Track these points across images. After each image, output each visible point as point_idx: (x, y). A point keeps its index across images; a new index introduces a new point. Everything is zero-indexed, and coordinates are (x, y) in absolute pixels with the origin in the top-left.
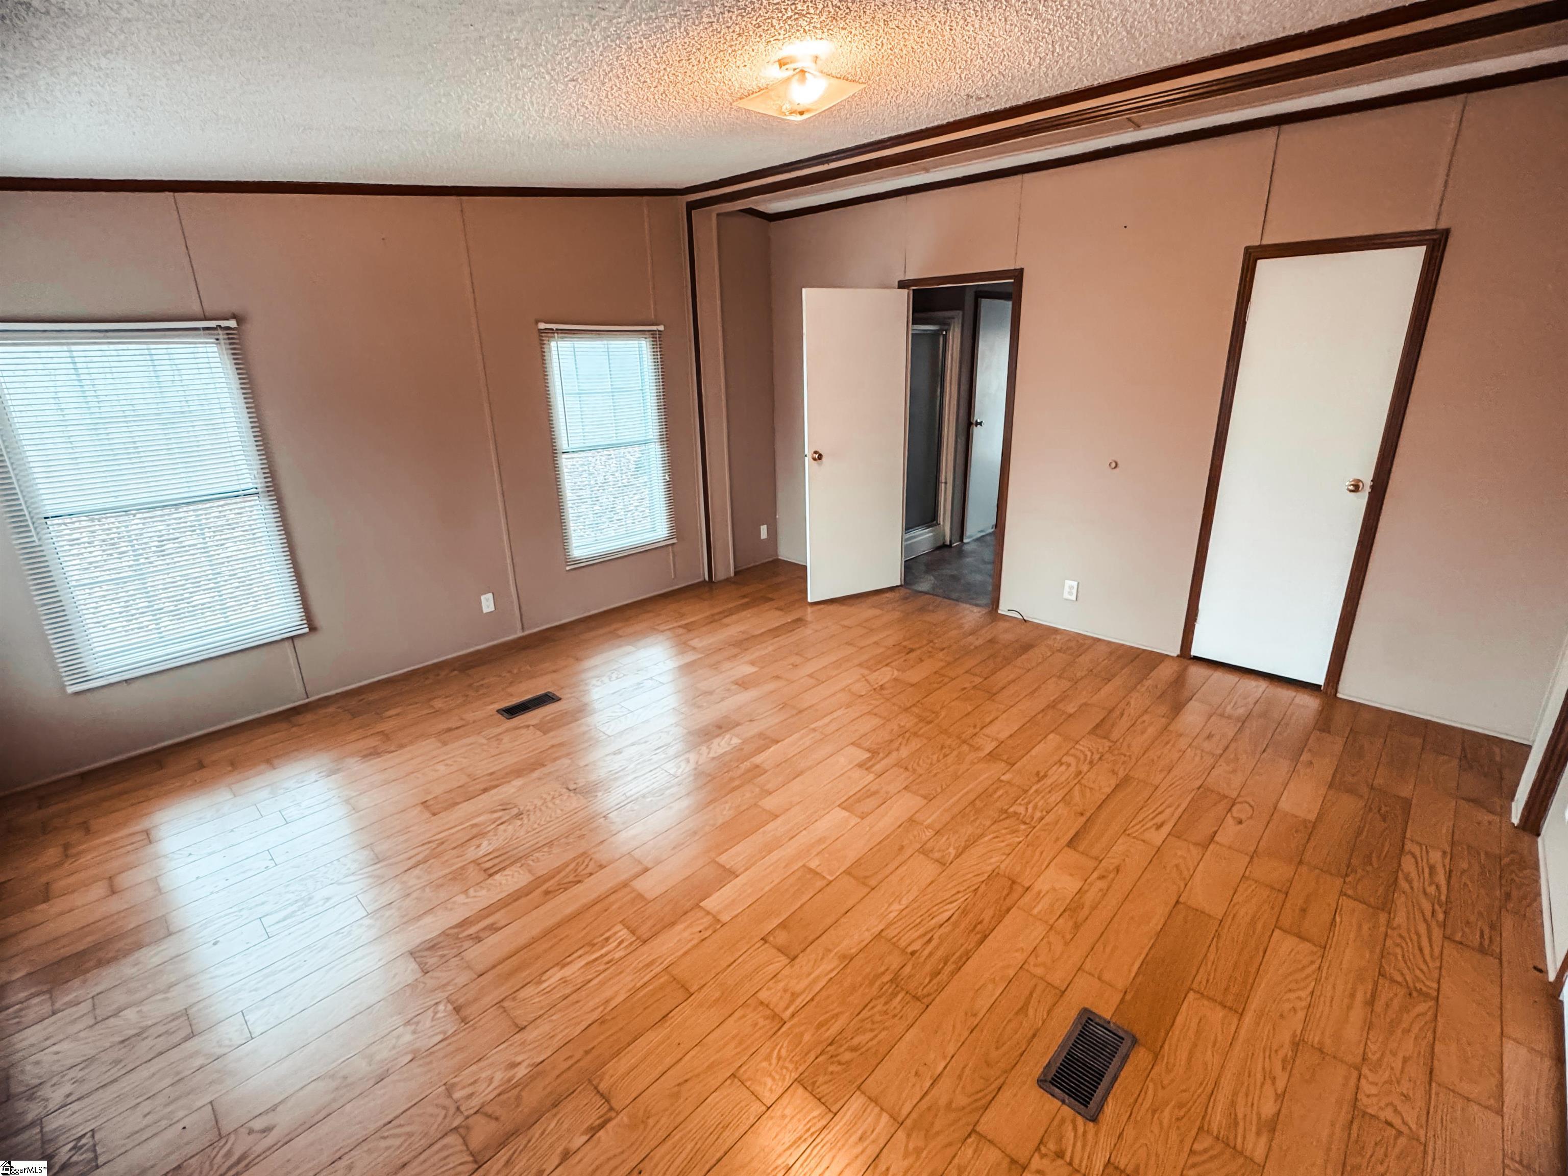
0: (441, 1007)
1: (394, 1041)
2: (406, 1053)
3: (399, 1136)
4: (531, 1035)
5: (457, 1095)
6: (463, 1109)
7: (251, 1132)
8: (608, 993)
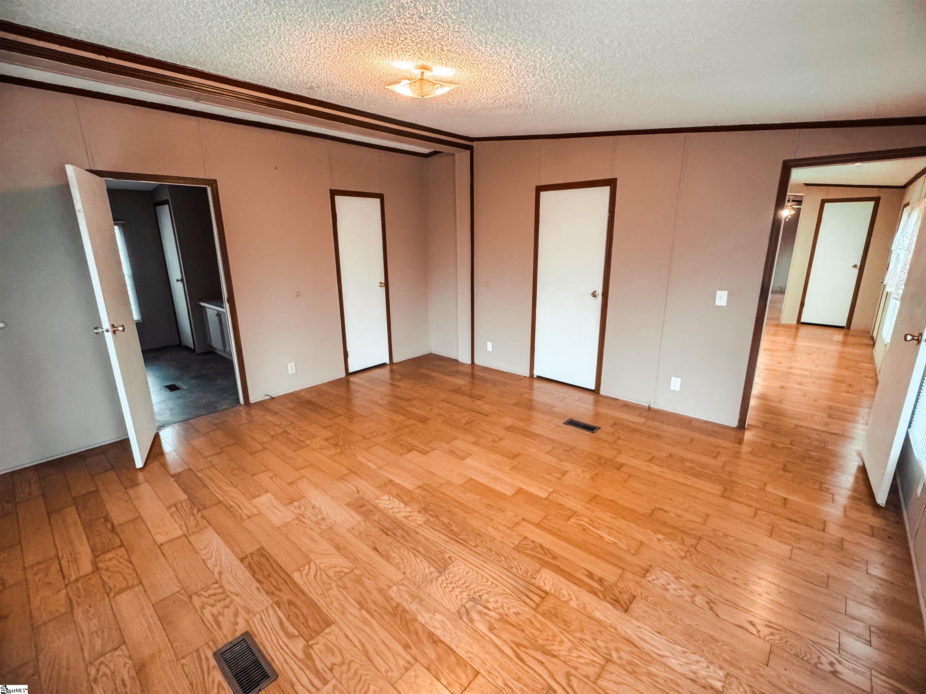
0: (650, 579)
1: (679, 591)
2: (679, 582)
3: (712, 567)
4: (641, 537)
5: (684, 554)
6: (687, 550)
7: (758, 631)
8: (610, 519)
